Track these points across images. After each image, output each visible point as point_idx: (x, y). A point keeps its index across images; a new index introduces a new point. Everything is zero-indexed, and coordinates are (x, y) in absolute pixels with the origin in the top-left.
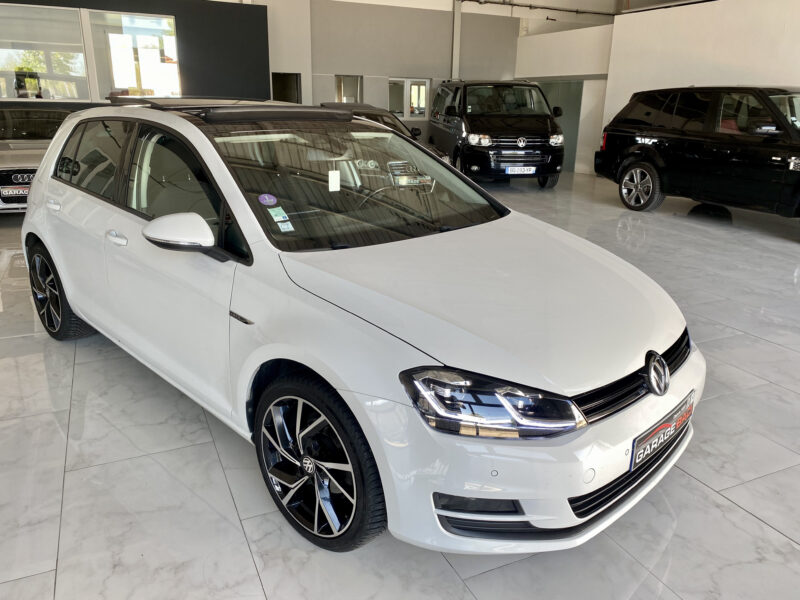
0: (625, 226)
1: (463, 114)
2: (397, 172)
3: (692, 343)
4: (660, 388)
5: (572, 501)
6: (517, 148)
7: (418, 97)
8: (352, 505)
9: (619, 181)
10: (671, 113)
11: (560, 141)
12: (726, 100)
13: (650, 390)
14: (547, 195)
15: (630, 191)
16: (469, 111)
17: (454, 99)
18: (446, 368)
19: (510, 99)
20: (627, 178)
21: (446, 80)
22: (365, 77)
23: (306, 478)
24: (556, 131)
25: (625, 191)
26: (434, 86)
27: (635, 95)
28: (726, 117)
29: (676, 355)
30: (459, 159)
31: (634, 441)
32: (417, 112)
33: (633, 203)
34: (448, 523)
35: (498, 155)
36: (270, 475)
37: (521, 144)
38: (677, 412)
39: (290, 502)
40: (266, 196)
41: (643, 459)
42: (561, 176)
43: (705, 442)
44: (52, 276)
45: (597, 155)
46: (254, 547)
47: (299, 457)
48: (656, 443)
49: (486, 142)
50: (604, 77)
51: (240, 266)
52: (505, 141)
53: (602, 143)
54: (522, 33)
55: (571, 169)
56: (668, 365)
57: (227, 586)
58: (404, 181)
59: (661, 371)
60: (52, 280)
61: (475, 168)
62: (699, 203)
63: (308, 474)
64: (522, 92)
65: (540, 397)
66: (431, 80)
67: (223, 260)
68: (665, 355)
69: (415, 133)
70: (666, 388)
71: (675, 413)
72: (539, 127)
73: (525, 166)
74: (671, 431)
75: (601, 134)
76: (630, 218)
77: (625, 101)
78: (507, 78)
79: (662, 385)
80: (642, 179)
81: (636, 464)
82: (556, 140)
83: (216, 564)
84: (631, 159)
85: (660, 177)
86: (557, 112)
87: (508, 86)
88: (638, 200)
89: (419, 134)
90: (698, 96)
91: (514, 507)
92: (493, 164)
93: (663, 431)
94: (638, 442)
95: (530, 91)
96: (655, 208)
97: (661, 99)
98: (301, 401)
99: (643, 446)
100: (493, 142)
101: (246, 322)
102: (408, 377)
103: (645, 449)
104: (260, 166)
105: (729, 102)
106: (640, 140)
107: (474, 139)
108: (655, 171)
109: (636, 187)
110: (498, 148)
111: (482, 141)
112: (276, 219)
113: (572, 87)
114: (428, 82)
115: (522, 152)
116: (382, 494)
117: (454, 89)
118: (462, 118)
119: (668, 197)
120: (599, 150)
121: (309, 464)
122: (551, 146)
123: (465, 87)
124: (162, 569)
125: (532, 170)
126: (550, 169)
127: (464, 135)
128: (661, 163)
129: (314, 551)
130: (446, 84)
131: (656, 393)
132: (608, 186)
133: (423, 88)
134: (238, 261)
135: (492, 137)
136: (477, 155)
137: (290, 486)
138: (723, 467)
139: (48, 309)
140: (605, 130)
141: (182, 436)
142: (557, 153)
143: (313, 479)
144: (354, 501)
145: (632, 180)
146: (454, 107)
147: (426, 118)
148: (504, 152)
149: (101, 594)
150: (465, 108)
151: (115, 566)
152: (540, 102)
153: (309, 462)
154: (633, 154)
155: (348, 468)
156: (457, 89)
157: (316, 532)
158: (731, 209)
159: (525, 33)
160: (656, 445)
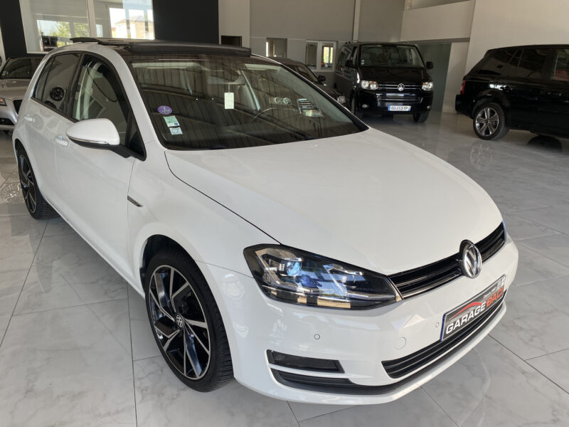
0: (476, 151)
1: (358, 67)
2: (304, 107)
3: (508, 236)
4: (472, 273)
5: (385, 364)
6: (397, 91)
7: (328, 55)
8: (208, 355)
9: (473, 118)
10: (516, 65)
11: (430, 87)
12: (560, 55)
13: (463, 273)
14: (419, 127)
15: (481, 125)
16: (362, 64)
17: (352, 55)
18: (282, 247)
19: (395, 55)
20: (479, 115)
21: (348, 41)
22: (288, 39)
23: (178, 331)
24: (428, 80)
25: (477, 125)
26: (339, 47)
27: (489, 52)
28: (559, 68)
29: (490, 245)
30: (353, 99)
31: (444, 315)
32: (326, 66)
33: (483, 134)
34: (280, 376)
35: (384, 96)
36: (155, 327)
37: (401, 89)
38: (487, 292)
39: (168, 349)
40: (164, 108)
41: (453, 331)
42: (431, 113)
43: (518, 318)
44: (30, 171)
45: (458, 98)
46: (137, 383)
47: (174, 315)
48: (466, 318)
49: (374, 86)
50: (467, 40)
51: (138, 161)
52: (389, 86)
53: (461, 88)
54: (407, 7)
55: (440, 109)
56: (482, 254)
57: (109, 414)
58: (310, 113)
59: (474, 257)
60: (30, 175)
61: (365, 106)
62: (535, 135)
63: (180, 328)
64: (404, 50)
65: (361, 274)
66: (337, 42)
67: (126, 156)
68: (479, 245)
69: (321, 79)
70: (477, 272)
71: (485, 294)
72: (415, 76)
73: (404, 105)
74: (481, 308)
75: (461, 81)
76: (481, 146)
77: (481, 56)
78: (393, 40)
79: (474, 270)
80: (491, 116)
81: (446, 335)
82: (428, 86)
83: (105, 395)
84: (484, 100)
85: (505, 115)
86: (429, 65)
87: (393, 45)
88: (487, 132)
89: (324, 80)
90: (538, 52)
91: (335, 366)
92: (379, 104)
93: (473, 308)
94: (448, 317)
95: (410, 50)
96: (500, 138)
97: (510, 54)
98: (173, 270)
99: (453, 321)
100: (379, 86)
101: (139, 206)
102: (250, 252)
103: (455, 323)
104: (190, 95)
105: (563, 57)
106: (492, 86)
107: (365, 85)
108: (502, 111)
109: (487, 122)
110: (384, 91)
111: (371, 86)
112: (169, 125)
113: (443, 47)
114: (335, 44)
115: (402, 95)
116: (228, 348)
117: (352, 48)
118: (357, 69)
119: (511, 130)
120: (459, 93)
121: (180, 321)
122: (423, 90)
123: (361, 46)
124: (62, 396)
125: (408, 108)
126: (422, 108)
127: (358, 82)
128: (507, 104)
129: (184, 390)
130: (347, 45)
131: (468, 276)
132: (466, 121)
133: (332, 49)
134: (136, 157)
135: (378, 83)
136: (367, 96)
137: (169, 337)
138: (531, 340)
139: (29, 197)
140: (464, 79)
141: (106, 293)
142: (428, 96)
143: (183, 332)
144: (209, 352)
145: (483, 116)
146: (352, 61)
147: (333, 70)
148: (388, 94)
149: (11, 413)
150: (360, 62)
151: (28, 392)
152: (417, 59)
153: (180, 318)
154: (486, 96)
155: (204, 325)
156: (355, 48)
157: (185, 375)
158: (561, 139)
159: (408, 7)
160: (466, 320)
